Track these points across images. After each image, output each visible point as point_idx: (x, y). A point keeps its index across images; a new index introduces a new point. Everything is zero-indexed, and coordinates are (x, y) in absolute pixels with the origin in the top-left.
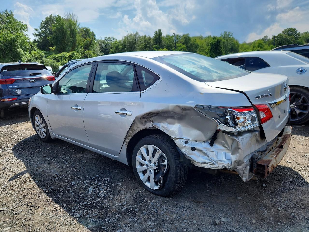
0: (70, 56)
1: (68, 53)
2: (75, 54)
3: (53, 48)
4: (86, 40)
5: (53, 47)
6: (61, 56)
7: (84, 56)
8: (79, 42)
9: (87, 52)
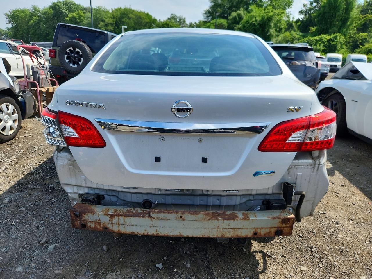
0: (330, 39)
1: (328, 36)
2: (338, 37)
3: (313, 29)
4: (365, 17)
5: (314, 27)
6: (318, 39)
7: (352, 40)
8: (352, 20)
9: (360, 36)
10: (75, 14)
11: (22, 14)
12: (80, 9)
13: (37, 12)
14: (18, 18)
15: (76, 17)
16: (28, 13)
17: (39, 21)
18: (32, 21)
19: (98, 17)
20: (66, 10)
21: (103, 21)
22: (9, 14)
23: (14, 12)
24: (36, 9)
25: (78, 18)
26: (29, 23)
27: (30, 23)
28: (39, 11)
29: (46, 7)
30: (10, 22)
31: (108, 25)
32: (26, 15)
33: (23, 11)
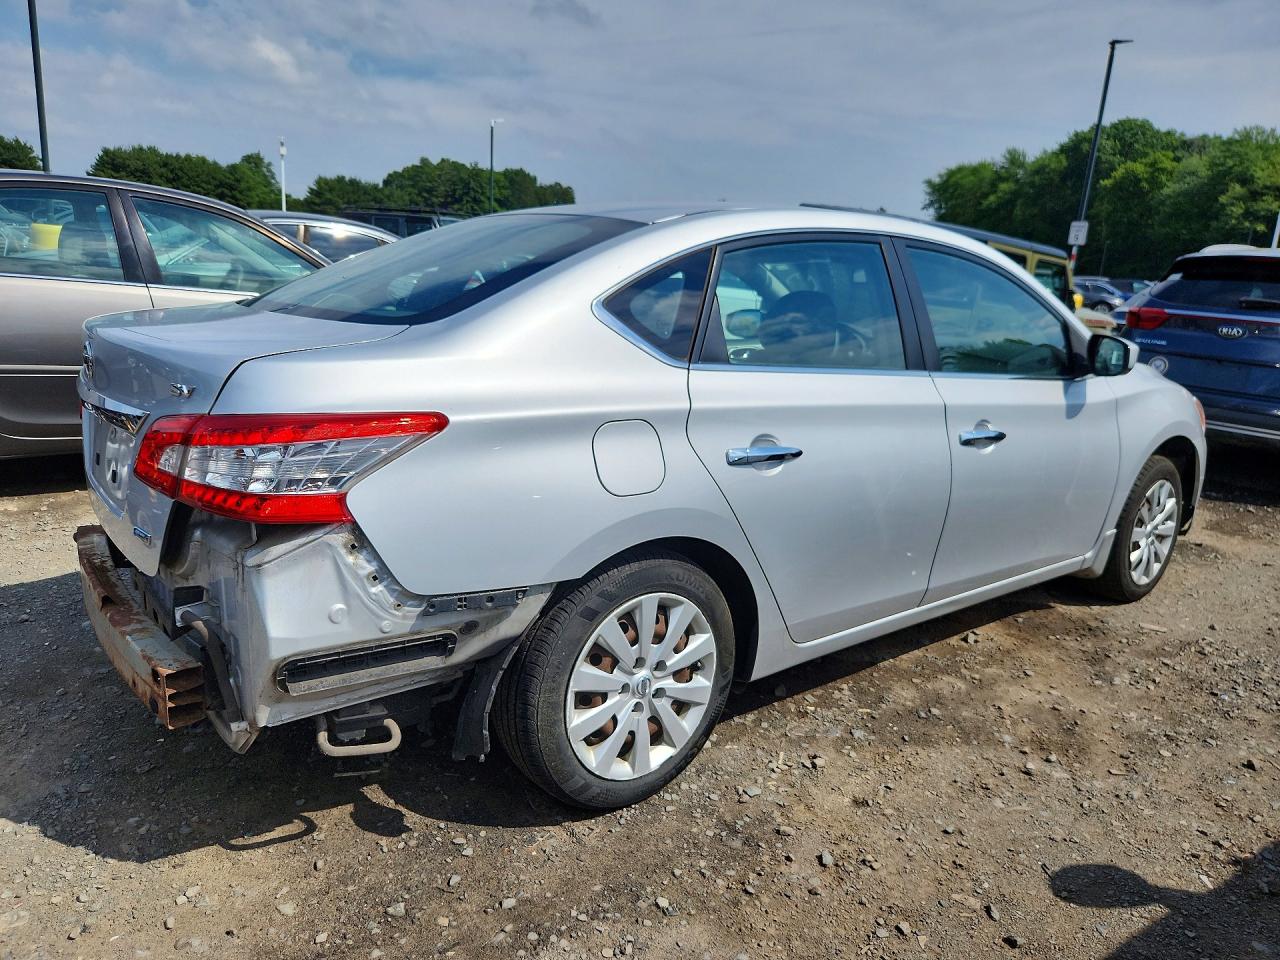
10: (1138, 165)
11: (972, 178)
12: (1165, 148)
13: (1014, 170)
14: (956, 190)
15: (1140, 176)
16: (988, 175)
17: (1015, 195)
18: (992, 198)
19: (1231, 168)
20: (1114, 155)
21: (1245, 180)
22: (937, 180)
23: (951, 174)
24: (1014, 159)
25: (1145, 176)
26: (980, 204)
27: (985, 203)
28: (1022, 165)
29: (1049, 151)
30: (931, 204)
31: (1263, 194)
32: (981, 180)
33: (975, 170)
